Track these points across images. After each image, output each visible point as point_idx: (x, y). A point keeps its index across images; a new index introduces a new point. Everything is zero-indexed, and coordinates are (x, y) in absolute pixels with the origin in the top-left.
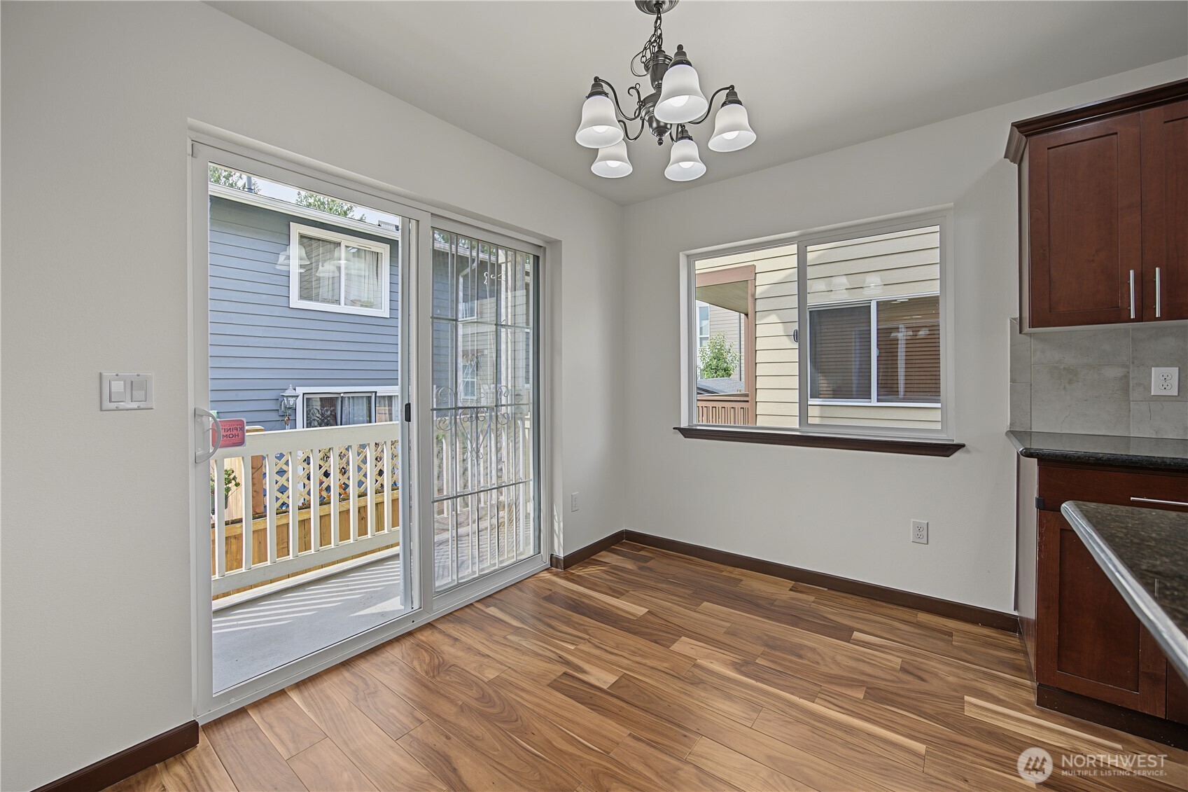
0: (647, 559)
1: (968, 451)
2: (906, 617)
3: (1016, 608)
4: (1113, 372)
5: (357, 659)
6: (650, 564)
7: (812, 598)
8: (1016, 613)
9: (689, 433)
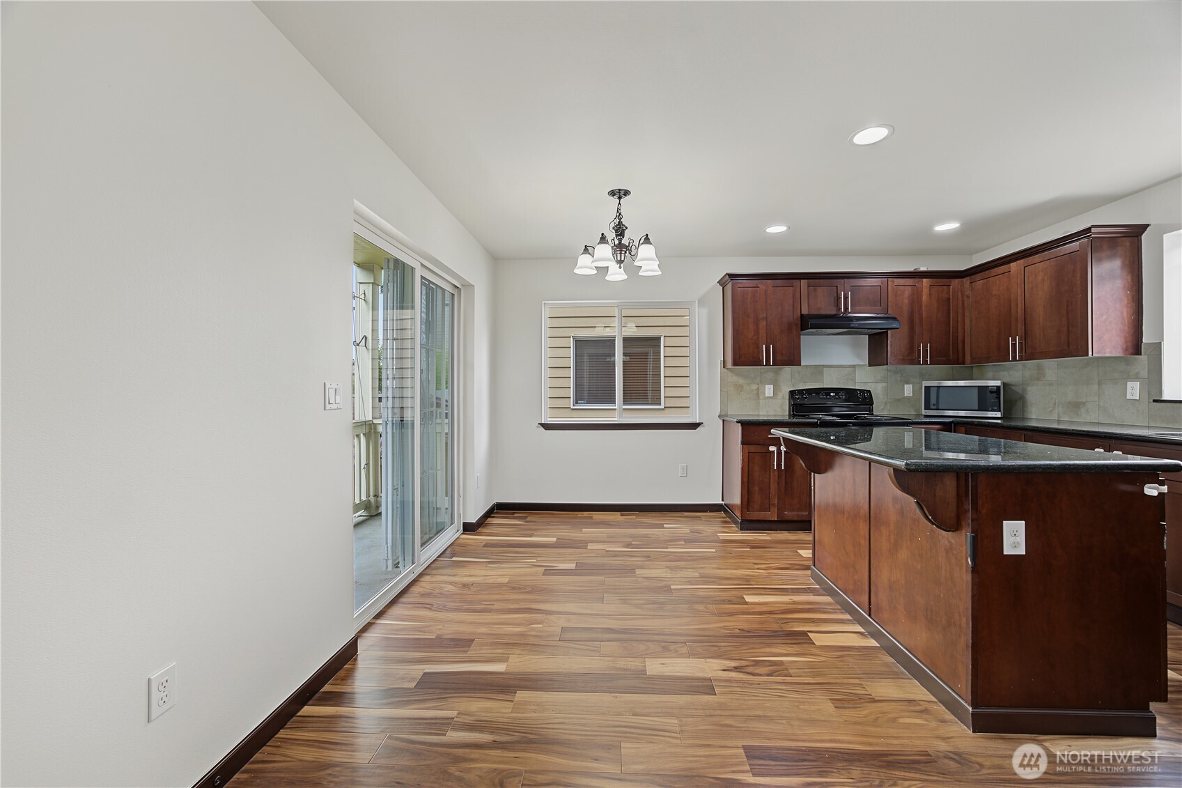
0: (526, 517)
1: (704, 426)
2: (679, 515)
3: (723, 500)
4: (754, 387)
5: (388, 609)
6: (528, 519)
7: (635, 517)
8: (723, 503)
9: (547, 427)
